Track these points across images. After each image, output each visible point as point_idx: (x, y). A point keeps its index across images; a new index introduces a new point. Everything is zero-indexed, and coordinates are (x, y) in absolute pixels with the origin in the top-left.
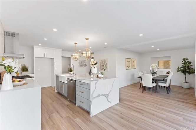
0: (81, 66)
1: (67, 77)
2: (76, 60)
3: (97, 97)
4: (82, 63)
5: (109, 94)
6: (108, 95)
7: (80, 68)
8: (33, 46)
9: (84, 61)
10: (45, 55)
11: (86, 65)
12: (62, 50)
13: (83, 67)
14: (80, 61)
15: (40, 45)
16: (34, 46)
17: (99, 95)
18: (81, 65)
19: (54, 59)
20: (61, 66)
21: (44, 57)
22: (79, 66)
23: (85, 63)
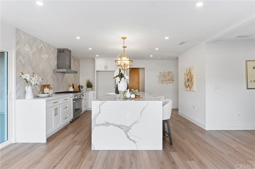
3: (103, 125)
4: (164, 76)
5: (131, 126)
6: (129, 128)
7: (160, 84)
8: (94, 58)
9: (169, 73)
10: (106, 67)
14: (160, 73)
17: (108, 124)
18: (162, 81)
21: (105, 70)
22: (158, 81)
23: (170, 77)
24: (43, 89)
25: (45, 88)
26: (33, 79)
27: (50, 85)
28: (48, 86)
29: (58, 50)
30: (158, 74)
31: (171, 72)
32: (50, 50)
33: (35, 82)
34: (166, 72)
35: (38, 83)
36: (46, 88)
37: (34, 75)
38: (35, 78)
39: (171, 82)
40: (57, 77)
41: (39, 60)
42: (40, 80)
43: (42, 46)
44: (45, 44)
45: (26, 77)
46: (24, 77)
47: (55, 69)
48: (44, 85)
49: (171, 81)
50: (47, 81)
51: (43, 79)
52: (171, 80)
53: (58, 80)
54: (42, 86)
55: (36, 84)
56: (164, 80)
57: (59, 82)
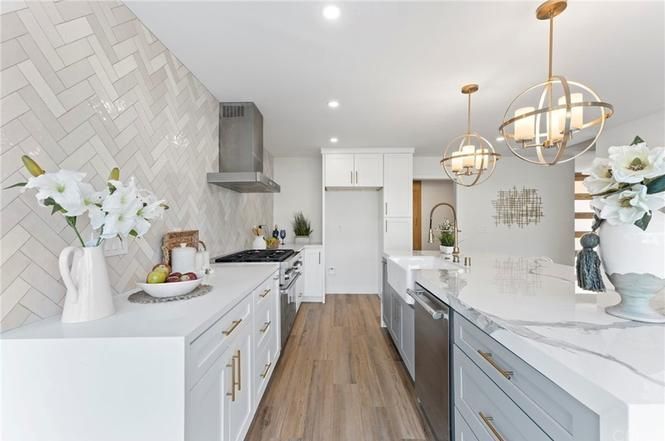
0: (508, 219)
1: (416, 272)
2: (471, 179)
4: (512, 203)
7: (503, 226)
8: (320, 151)
9: (527, 192)
10: (354, 176)
11: (536, 213)
12: (412, 150)
13: (520, 223)
14: (502, 193)
15: (334, 140)
16: (323, 152)
18: (506, 216)
19: (385, 190)
20: (412, 220)
21: (350, 185)
22: (496, 217)
23: (530, 206)
24: (170, 252)
25: (177, 245)
26: (111, 202)
27: (195, 232)
28: (190, 238)
29: (224, 107)
30: (496, 198)
31: (534, 191)
32: (197, 99)
33: (120, 219)
34: (520, 190)
35: (143, 228)
36: (183, 245)
37: (114, 183)
38: (123, 201)
39: (534, 218)
40: (220, 203)
41: (150, 122)
42: (154, 209)
43: (163, 67)
44: (177, 66)
45: (61, 190)
46: (42, 187)
47: (212, 171)
48: (175, 234)
49: (532, 216)
50: (188, 216)
51: (167, 208)
52: (534, 213)
53: (222, 213)
54: (167, 238)
55: (133, 233)
56: (512, 215)
57: (226, 218)
